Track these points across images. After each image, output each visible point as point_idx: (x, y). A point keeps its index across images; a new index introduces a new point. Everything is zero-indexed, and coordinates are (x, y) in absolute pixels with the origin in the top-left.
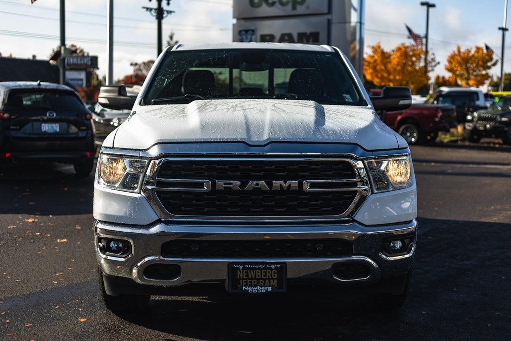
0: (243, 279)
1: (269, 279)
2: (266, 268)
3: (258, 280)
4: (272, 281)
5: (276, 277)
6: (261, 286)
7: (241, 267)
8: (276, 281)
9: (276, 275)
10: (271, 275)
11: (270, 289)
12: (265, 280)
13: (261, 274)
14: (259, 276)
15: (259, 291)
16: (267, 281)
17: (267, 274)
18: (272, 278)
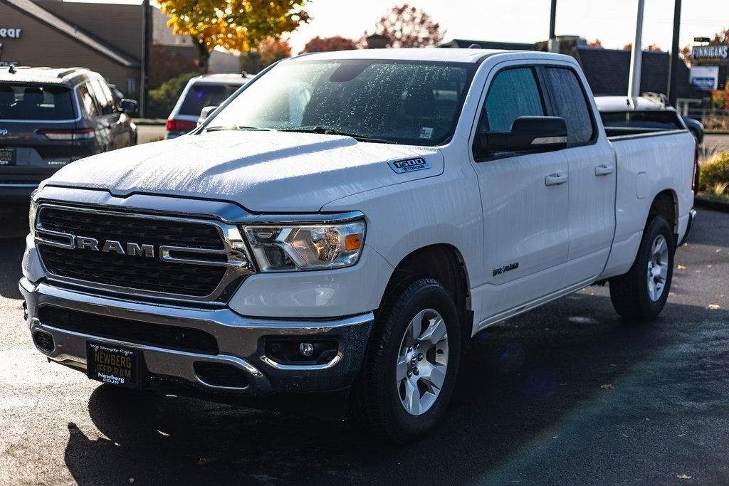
0: (99, 363)
1: (124, 369)
2: (119, 353)
3: (113, 367)
4: (126, 371)
5: (130, 367)
6: (115, 376)
7: (97, 347)
8: (130, 371)
9: (130, 364)
10: (125, 362)
11: (122, 381)
12: (119, 368)
13: (116, 360)
14: (113, 362)
15: (112, 380)
16: (121, 370)
17: (122, 362)
18: (126, 368)
